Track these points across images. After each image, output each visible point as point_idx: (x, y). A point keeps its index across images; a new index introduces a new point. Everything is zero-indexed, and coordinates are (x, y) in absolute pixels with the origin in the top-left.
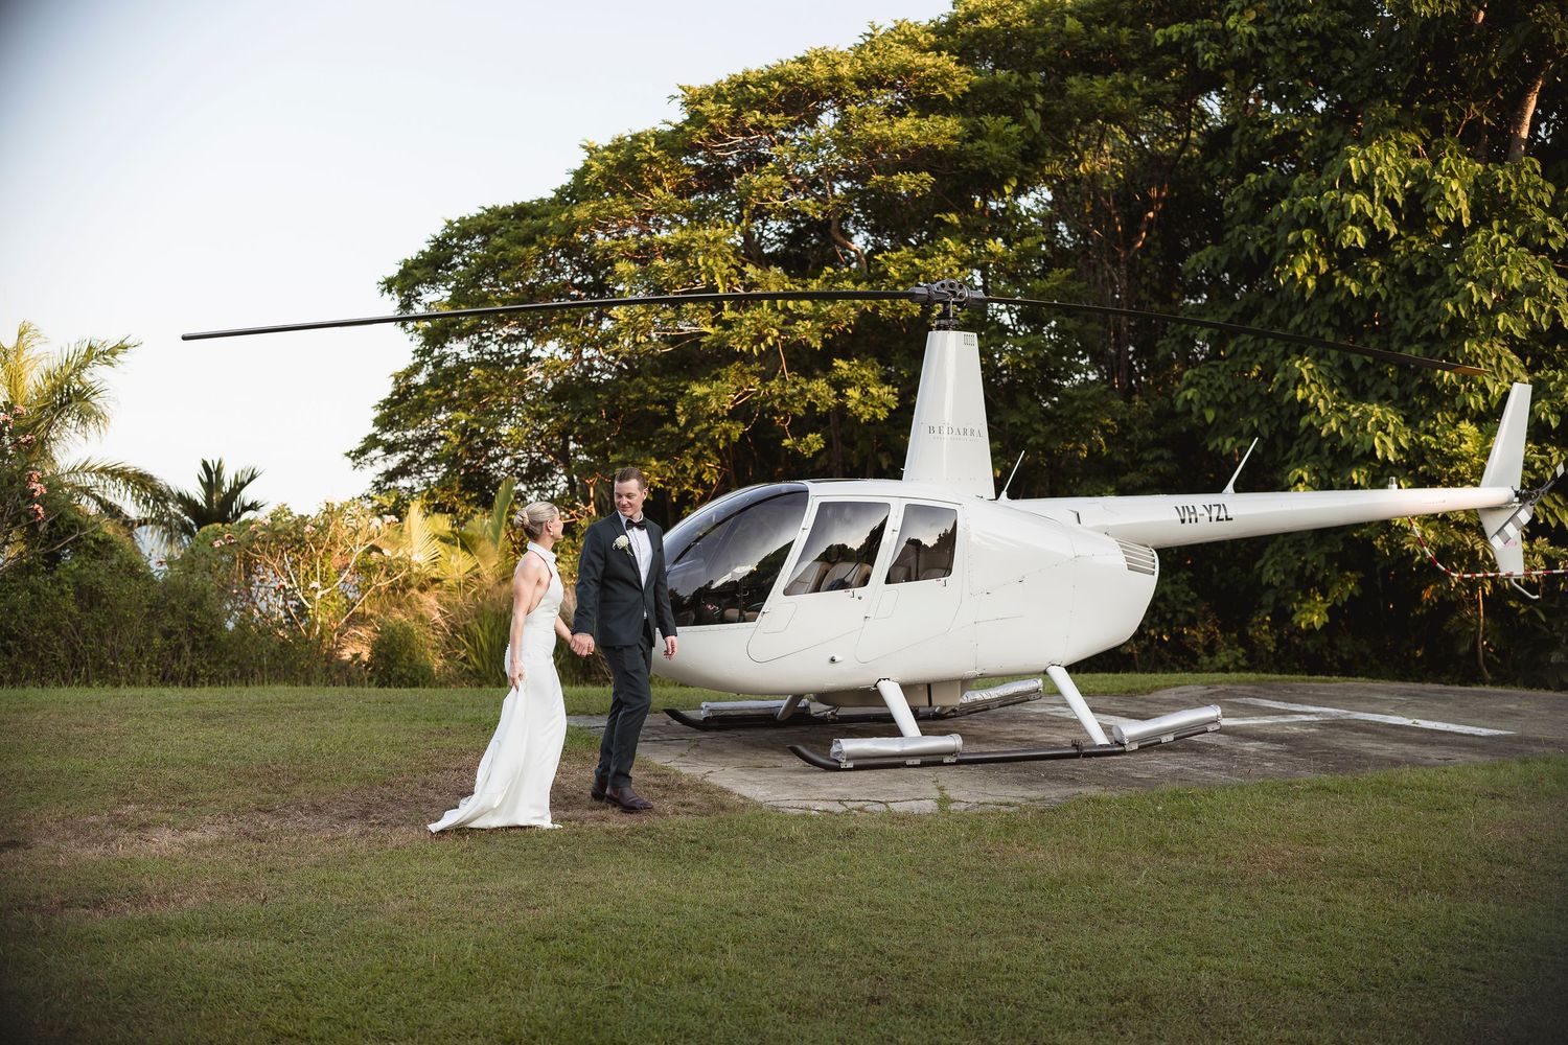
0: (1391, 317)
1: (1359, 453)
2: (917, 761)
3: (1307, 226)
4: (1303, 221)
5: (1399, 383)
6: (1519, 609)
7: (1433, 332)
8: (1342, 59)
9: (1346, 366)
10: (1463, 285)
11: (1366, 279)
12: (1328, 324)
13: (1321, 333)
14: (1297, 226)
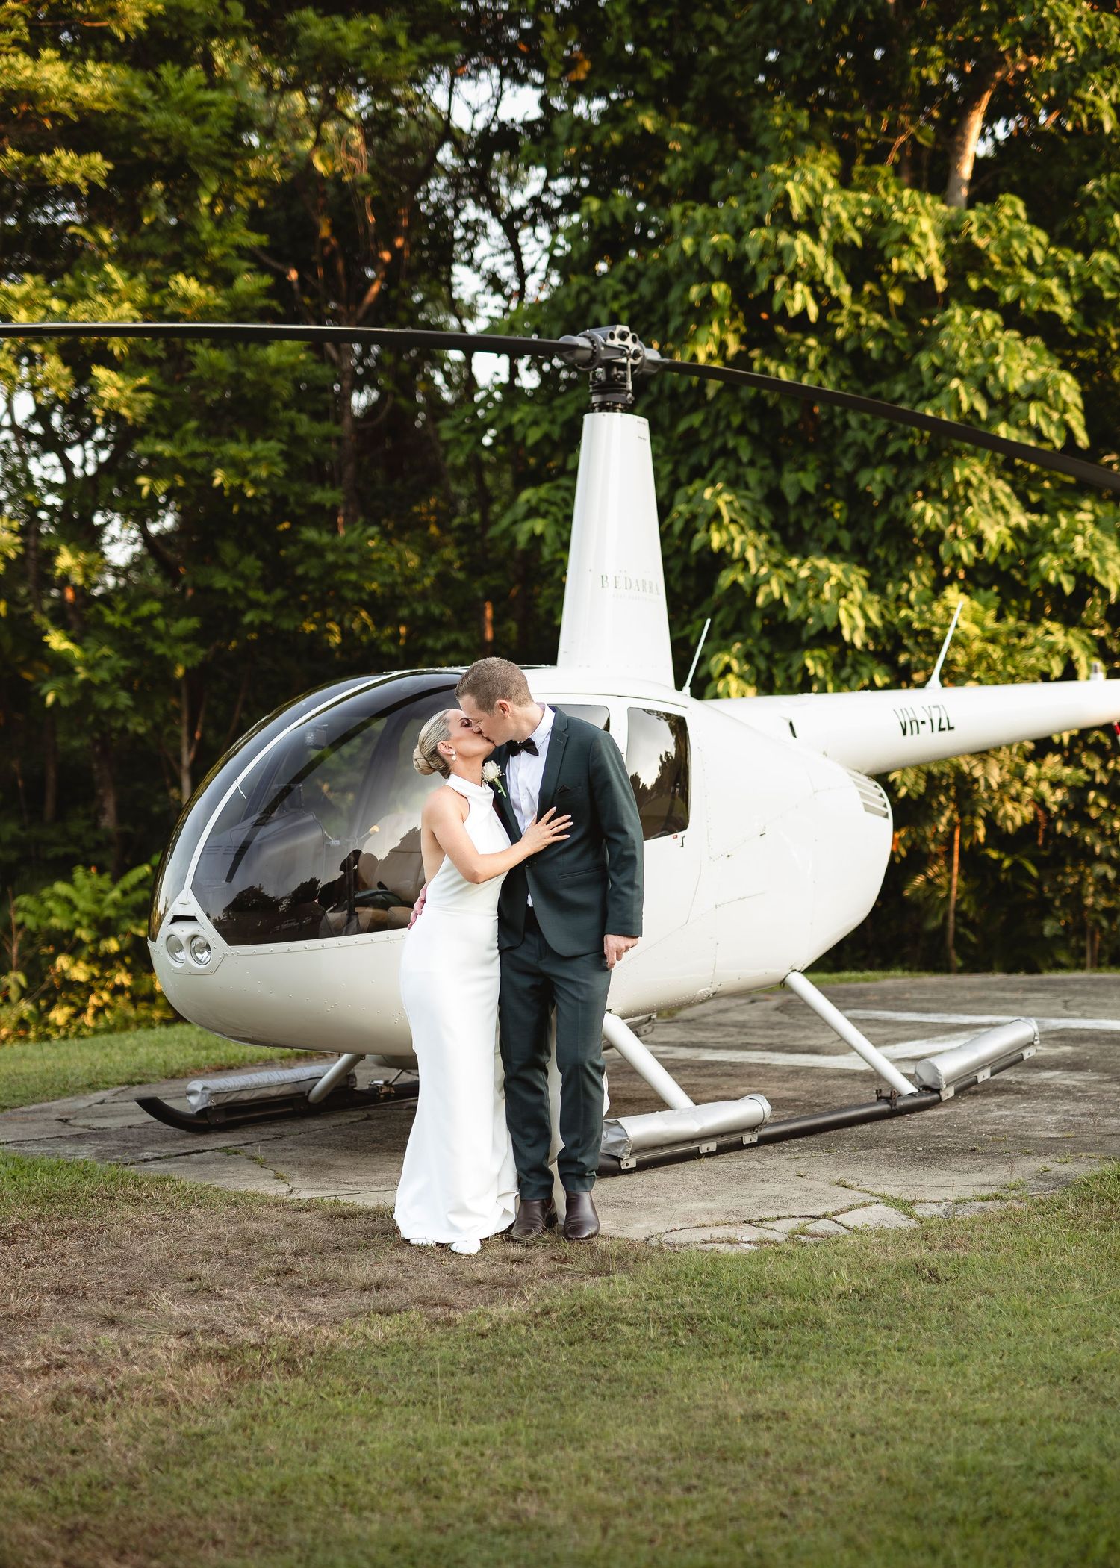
0: (838, 422)
1: (813, 632)
2: (712, 1146)
3: (720, 279)
4: (716, 270)
5: (850, 526)
6: (1000, 861)
7: (906, 450)
8: (709, 28)
9: (774, 498)
10: (944, 385)
11: (801, 363)
12: (742, 430)
13: (731, 444)
14: (705, 276)
